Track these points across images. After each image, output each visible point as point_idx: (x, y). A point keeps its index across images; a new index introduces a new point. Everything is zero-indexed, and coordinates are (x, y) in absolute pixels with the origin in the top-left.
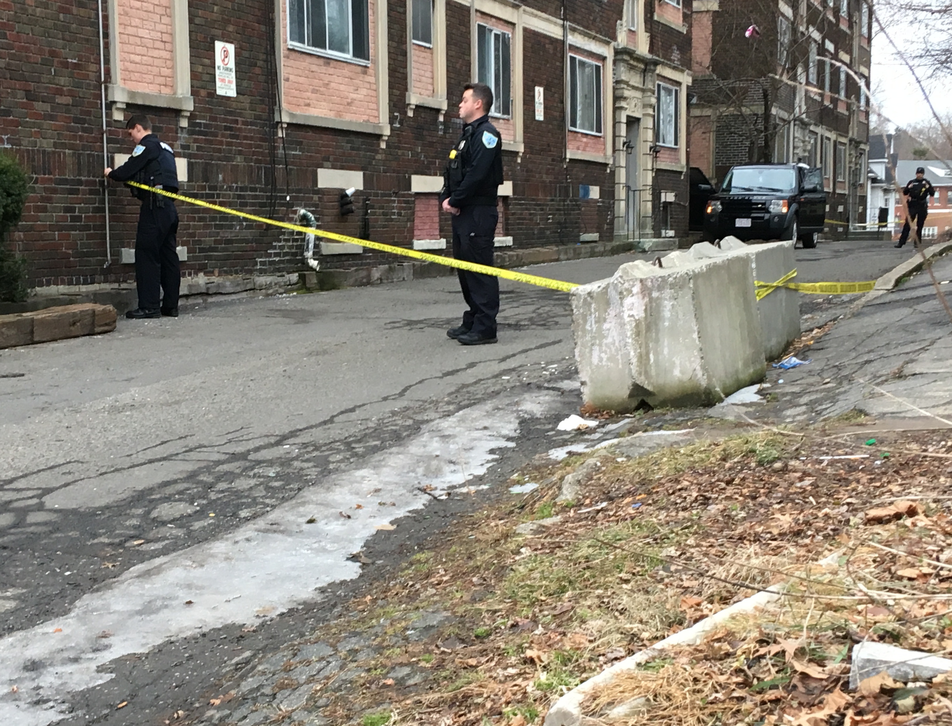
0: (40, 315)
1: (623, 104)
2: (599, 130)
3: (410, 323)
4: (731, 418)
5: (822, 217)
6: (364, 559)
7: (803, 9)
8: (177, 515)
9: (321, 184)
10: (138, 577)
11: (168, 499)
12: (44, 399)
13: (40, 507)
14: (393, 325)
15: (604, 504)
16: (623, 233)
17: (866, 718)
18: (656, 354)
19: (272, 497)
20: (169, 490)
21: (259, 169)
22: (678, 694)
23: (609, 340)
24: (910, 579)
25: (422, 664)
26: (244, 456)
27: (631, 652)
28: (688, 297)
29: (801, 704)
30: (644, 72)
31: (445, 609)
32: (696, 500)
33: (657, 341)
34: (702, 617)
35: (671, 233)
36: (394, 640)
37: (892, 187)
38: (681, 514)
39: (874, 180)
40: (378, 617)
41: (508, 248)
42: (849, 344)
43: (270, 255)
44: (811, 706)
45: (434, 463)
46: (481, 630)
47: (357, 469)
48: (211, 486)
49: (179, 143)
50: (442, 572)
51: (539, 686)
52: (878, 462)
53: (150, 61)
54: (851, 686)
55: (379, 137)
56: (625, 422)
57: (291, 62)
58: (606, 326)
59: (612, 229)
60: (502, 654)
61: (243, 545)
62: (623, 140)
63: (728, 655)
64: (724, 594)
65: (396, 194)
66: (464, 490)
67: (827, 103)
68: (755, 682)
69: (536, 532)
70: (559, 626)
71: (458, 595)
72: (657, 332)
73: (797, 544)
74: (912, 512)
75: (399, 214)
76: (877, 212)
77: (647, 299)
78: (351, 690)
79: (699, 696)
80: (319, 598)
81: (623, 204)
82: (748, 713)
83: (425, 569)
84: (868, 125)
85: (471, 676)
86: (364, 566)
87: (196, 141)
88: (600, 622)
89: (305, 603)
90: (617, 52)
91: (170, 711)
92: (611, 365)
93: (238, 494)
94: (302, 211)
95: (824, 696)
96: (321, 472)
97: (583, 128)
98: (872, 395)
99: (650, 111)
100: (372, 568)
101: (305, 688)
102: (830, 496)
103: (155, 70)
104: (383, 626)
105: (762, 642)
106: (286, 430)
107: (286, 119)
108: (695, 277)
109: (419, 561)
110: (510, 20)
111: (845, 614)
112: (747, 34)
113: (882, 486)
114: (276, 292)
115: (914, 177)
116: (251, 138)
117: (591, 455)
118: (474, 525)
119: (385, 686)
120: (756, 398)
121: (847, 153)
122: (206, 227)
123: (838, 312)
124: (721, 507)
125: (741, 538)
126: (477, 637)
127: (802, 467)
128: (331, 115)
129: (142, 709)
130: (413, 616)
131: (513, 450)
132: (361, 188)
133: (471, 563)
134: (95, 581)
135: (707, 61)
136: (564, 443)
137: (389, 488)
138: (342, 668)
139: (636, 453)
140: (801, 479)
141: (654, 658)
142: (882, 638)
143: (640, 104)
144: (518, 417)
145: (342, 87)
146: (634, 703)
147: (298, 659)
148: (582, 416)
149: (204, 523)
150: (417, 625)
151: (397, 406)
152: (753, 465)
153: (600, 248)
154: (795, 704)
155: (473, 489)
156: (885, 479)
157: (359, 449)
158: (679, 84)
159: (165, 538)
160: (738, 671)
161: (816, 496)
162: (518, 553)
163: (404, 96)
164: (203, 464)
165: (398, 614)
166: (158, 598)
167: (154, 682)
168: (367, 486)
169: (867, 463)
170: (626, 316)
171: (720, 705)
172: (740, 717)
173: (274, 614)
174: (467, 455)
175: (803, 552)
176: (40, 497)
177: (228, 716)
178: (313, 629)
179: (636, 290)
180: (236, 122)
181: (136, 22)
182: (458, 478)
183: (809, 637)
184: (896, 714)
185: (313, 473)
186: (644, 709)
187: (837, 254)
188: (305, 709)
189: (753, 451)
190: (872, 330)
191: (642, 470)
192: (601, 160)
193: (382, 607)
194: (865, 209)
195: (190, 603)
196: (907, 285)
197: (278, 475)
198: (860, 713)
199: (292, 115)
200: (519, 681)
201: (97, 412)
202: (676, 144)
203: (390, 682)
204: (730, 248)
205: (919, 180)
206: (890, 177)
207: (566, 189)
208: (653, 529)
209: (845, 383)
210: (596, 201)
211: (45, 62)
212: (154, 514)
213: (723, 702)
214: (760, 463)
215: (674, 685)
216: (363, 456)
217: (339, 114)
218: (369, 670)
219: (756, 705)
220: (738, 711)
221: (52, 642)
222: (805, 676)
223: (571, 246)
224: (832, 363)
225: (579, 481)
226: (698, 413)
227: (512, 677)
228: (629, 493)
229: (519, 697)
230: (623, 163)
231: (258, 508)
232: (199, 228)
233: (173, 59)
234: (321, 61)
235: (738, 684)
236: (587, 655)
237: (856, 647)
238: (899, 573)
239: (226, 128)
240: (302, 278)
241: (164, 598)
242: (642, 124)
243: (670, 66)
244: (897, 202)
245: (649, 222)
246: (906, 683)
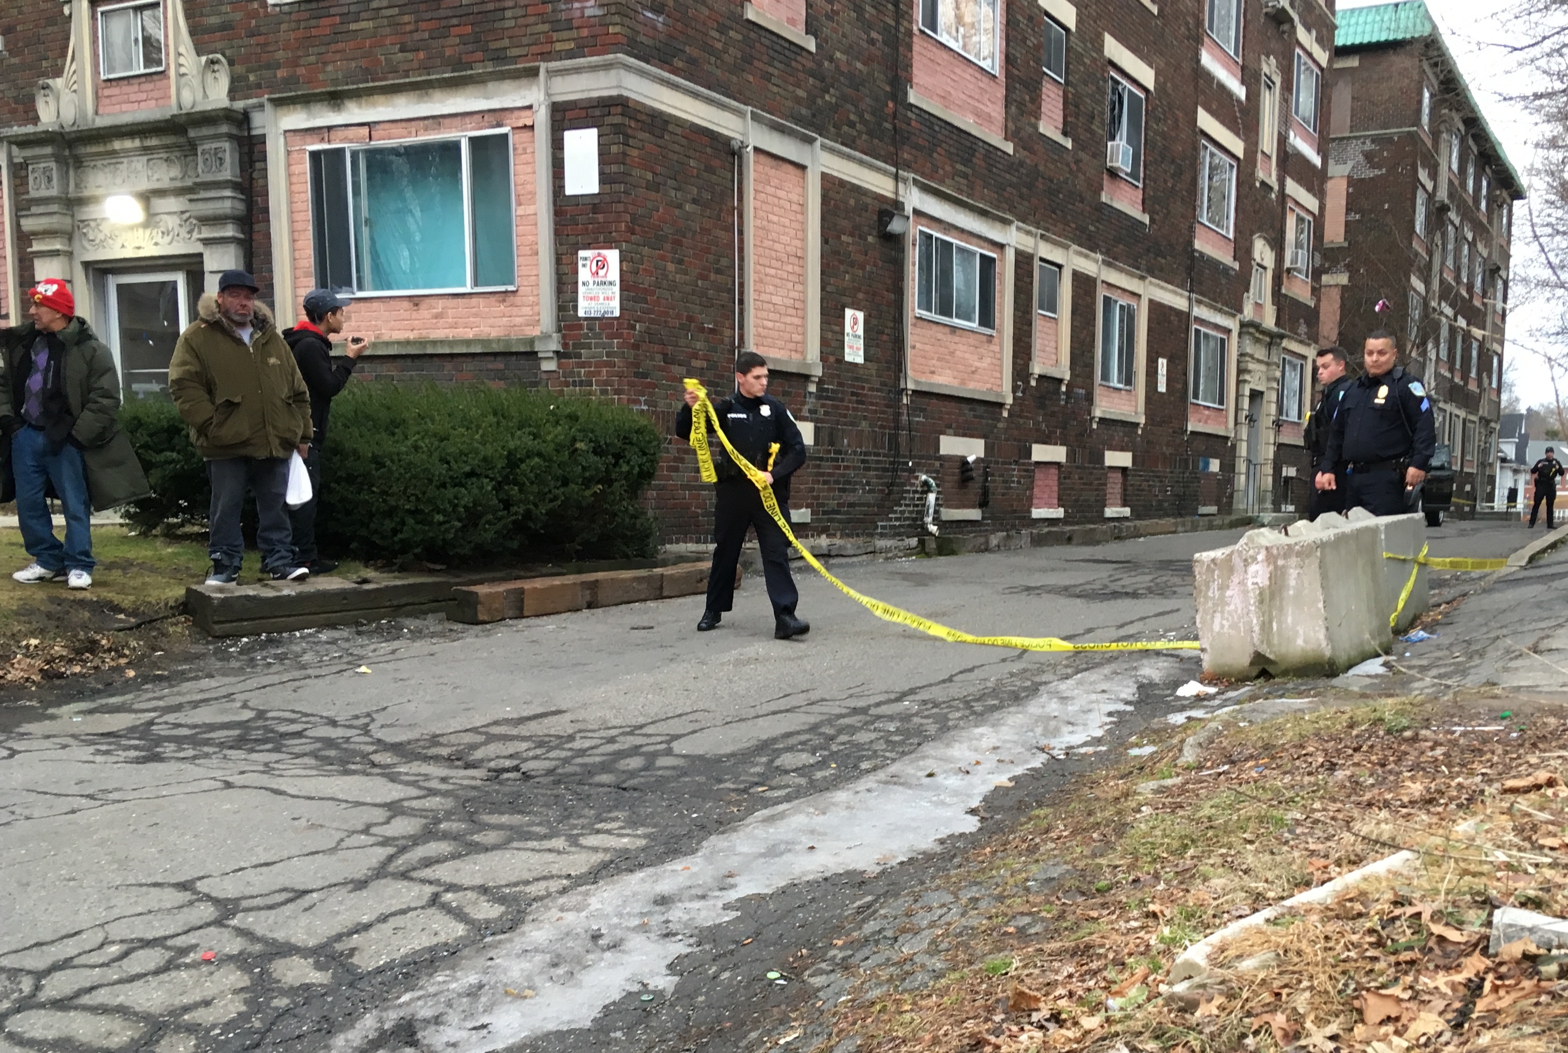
0: (668, 571)
1: (1247, 377)
2: (1221, 402)
3: (1028, 589)
4: (1356, 689)
5: (1450, 495)
6: (982, 814)
7: (1436, 285)
8: (800, 765)
9: (943, 451)
10: (763, 821)
11: (790, 749)
12: (672, 650)
13: (669, 752)
14: (1012, 590)
15: (1226, 767)
16: (1242, 506)
17: (1507, 982)
18: (1280, 623)
19: (891, 751)
20: (791, 741)
21: (884, 434)
22: (1308, 950)
23: (1232, 607)
24: (1552, 849)
25: (1044, 914)
26: (864, 711)
27: (1255, 910)
28: (1315, 566)
29: (1437, 967)
30: (1270, 345)
31: (1066, 863)
32: (1322, 765)
33: (1281, 609)
34: (1330, 879)
35: (1291, 508)
36: (1015, 890)
37: (1522, 467)
38: (1307, 779)
39: (1504, 460)
40: (999, 868)
41: (1125, 519)
42: (1479, 620)
43: (891, 520)
44: (1448, 969)
45: (1053, 723)
46: (1102, 884)
47: (976, 726)
48: (832, 738)
49: (807, 407)
50: (1062, 827)
51: (1162, 940)
52: (1515, 735)
53: (782, 326)
54: (1491, 951)
55: (1001, 405)
56: (1245, 690)
57: (918, 331)
58: (1229, 593)
59: (1230, 504)
60: (1123, 908)
61: (863, 795)
62: (1245, 413)
63: (1360, 915)
64: (1353, 858)
65: (1016, 462)
66: (1083, 750)
67: (1457, 380)
68: (1389, 942)
69: (1156, 792)
70: (1182, 883)
71: (1079, 850)
72: (1281, 600)
73: (1429, 812)
74: (1551, 783)
75: (1019, 482)
76: (1506, 493)
77: (1271, 567)
78: (973, 936)
79: (1331, 953)
80: (938, 849)
81: (1243, 478)
82: (1382, 973)
83: (1044, 824)
84: (1499, 403)
85: (1093, 926)
86: (983, 819)
87: (823, 406)
88: (1223, 881)
89: (924, 853)
90: (1243, 325)
91: (793, 949)
92: (1232, 632)
93: (859, 746)
94: (924, 477)
95: (1463, 960)
96: (940, 729)
97: (1205, 400)
98: (1506, 669)
99: (1275, 385)
100: (990, 822)
101: (926, 932)
102: (1463, 765)
103: (787, 336)
104: (1002, 877)
105: (1398, 903)
106: (906, 688)
107: (911, 386)
108: (1322, 545)
109: (1038, 817)
110: (1137, 291)
111: (1484, 880)
112: (1377, 308)
113: (1519, 757)
114: (896, 556)
115: (1544, 457)
116: (876, 404)
117: (1210, 720)
118: (1092, 786)
119: (1006, 934)
120: (1382, 670)
121: (1476, 430)
122: (830, 490)
123: (1466, 588)
124: (1348, 773)
125: (1370, 805)
126: (1098, 890)
127: (1433, 736)
128: (955, 383)
129: (767, 946)
130: (1034, 868)
131: (1131, 713)
132: (982, 456)
133: (1092, 820)
134: (721, 823)
135: (1334, 336)
136: (1183, 709)
137: (1008, 745)
138: (963, 915)
139: (1258, 718)
140: (1432, 749)
141: (1283, 915)
142: (1523, 905)
143: (1264, 378)
144: (1137, 682)
145: (967, 356)
146: (1264, 957)
147: (919, 905)
148: (1201, 682)
149: (827, 773)
150: (1037, 877)
151: (1015, 667)
152: (1381, 733)
153: (1218, 522)
154: (1431, 966)
155: (1090, 750)
156: (1521, 751)
157: (978, 707)
158: (1304, 358)
159: (788, 786)
160: (1371, 931)
161: (1449, 766)
162: (1139, 811)
163: (1027, 366)
164: (824, 717)
165: (1018, 866)
166: (782, 842)
167: (778, 921)
168: (986, 743)
169: (1502, 735)
170: (1249, 583)
171: (1353, 964)
172: (1373, 976)
173: (894, 863)
174: (1085, 716)
175: (1435, 820)
176: (668, 742)
177: (850, 956)
178: (933, 878)
179: (1260, 557)
180: (863, 388)
181: (770, 289)
182: (1076, 738)
183: (1446, 901)
184: (1539, 980)
185: (932, 729)
186: (1274, 963)
187: (1462, 533)
188: (927, 952)
189: (1381, 720)
190: (1504, 606)
191: (1265, 735)
192: (1222, 433)
193: (1002, 859)
194: (1493, 489)
195: (812, 848)
196: (1542, 562)
197: (898, 731)
198: (1501, 977)
199: (917, 382)
200: (1142, 934)
201: (723, 664)
202: (1300, 417)
203: (1011, 930)
204: (1358, 519)
205: (1549, 460)
206: (1520, 457)
207: (1186, 461)
208: (1277, 792)
209: (1476, 657)
210: (1216, 474)
211: (682, 327)
212: (778, 762)
213: (1356, 961)
214: (1389, 732)
215: (1305, 942)
216: (981, 714)
217: (963, 382)
218: (990, 918)
219: (1390, 965)
220: (1371, 971)
221: (681, 879)
222: (1441, 939)
223: (1189, 519)
224: (1461, 638)
225: (1200, 744)
226: (1322, 682)
227: (1135, 930)
228: (1251, 757)
229: (1142, 949)
230: (1245, 437)
231: (878, 761)
232: (823, 490)
233: (804, 326)
234: (947, 330)
235: (1371, 944)
236: (1211, 912)
237: (1497, 912)
238: (1541, 842)
239: (853, 394)
240: (922, 543)
241: (787, 843)
242: (1265, 396)
243: (1296, 340)
244: (1527, 483)
245: (1269, 496)
246: (1549, 950)
